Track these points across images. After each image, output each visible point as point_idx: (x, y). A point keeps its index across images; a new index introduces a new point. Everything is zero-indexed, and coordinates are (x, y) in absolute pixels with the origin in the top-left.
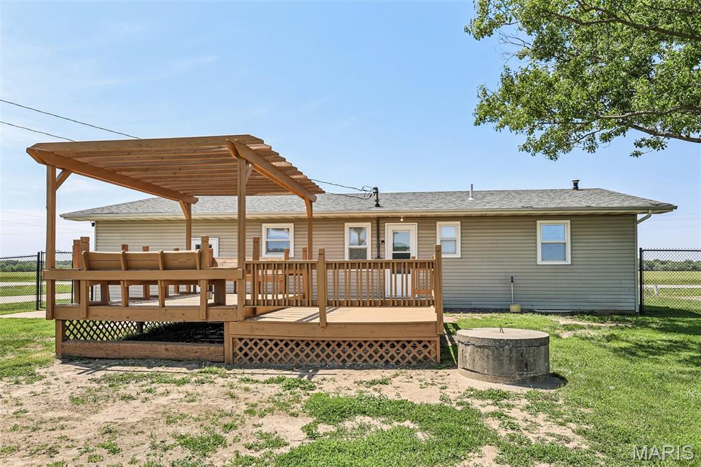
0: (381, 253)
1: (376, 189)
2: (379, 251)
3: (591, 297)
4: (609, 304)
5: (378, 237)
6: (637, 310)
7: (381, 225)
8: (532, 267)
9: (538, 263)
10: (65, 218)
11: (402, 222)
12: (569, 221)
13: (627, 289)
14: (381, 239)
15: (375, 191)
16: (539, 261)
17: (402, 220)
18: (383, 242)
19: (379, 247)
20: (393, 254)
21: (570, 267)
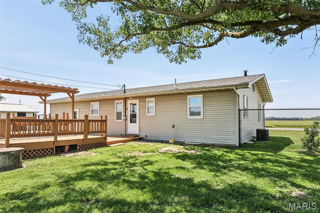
0: (126, 114)
1: (124, 85)
2: (125, 113)
3: (213, 136)
4: (223, 141)
5: (125, 107)
6: (237, 145)
7: (126, 101)
8: (185, 120)
9: (188, 118)
10: (40, 103)
11: (131, 100)
12: (202, 95)
13: (232, 133)
14: (126, 107)
15: (124, 86)
16: (189, 117)
17: (131, 99)
18: (127, 109)
19: (125, 111)
20: (130, 114)
21: (202, 120)
